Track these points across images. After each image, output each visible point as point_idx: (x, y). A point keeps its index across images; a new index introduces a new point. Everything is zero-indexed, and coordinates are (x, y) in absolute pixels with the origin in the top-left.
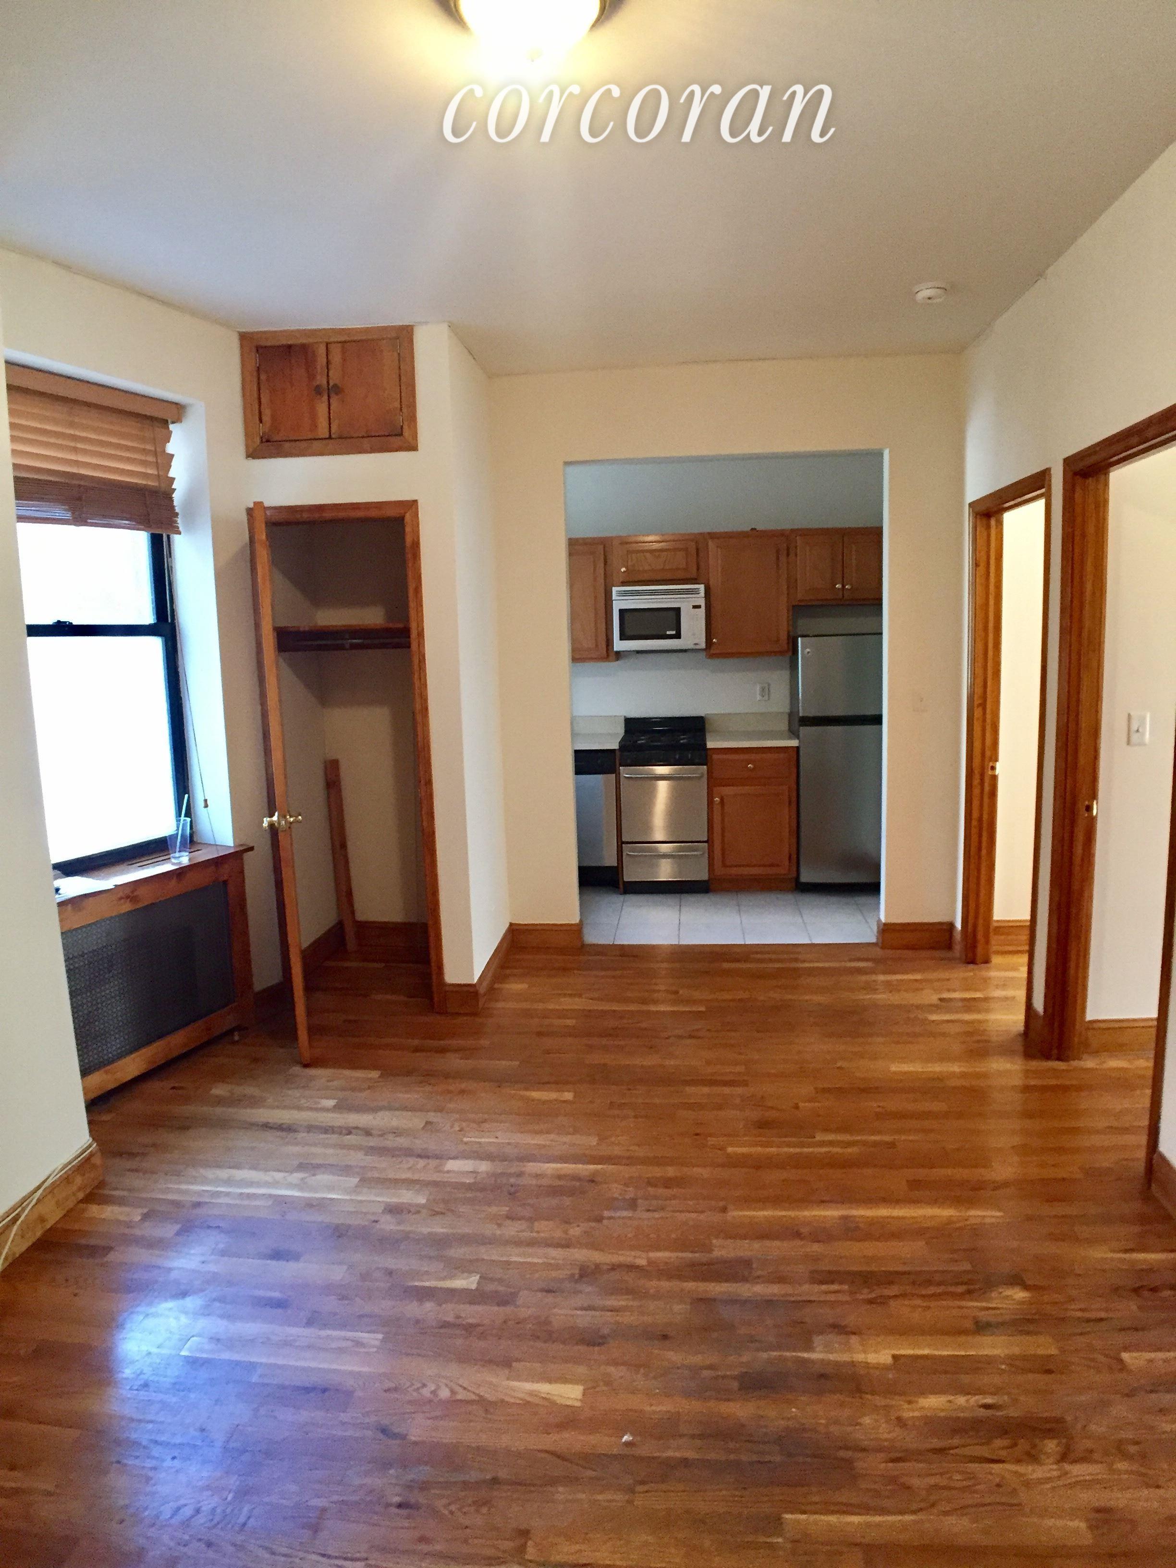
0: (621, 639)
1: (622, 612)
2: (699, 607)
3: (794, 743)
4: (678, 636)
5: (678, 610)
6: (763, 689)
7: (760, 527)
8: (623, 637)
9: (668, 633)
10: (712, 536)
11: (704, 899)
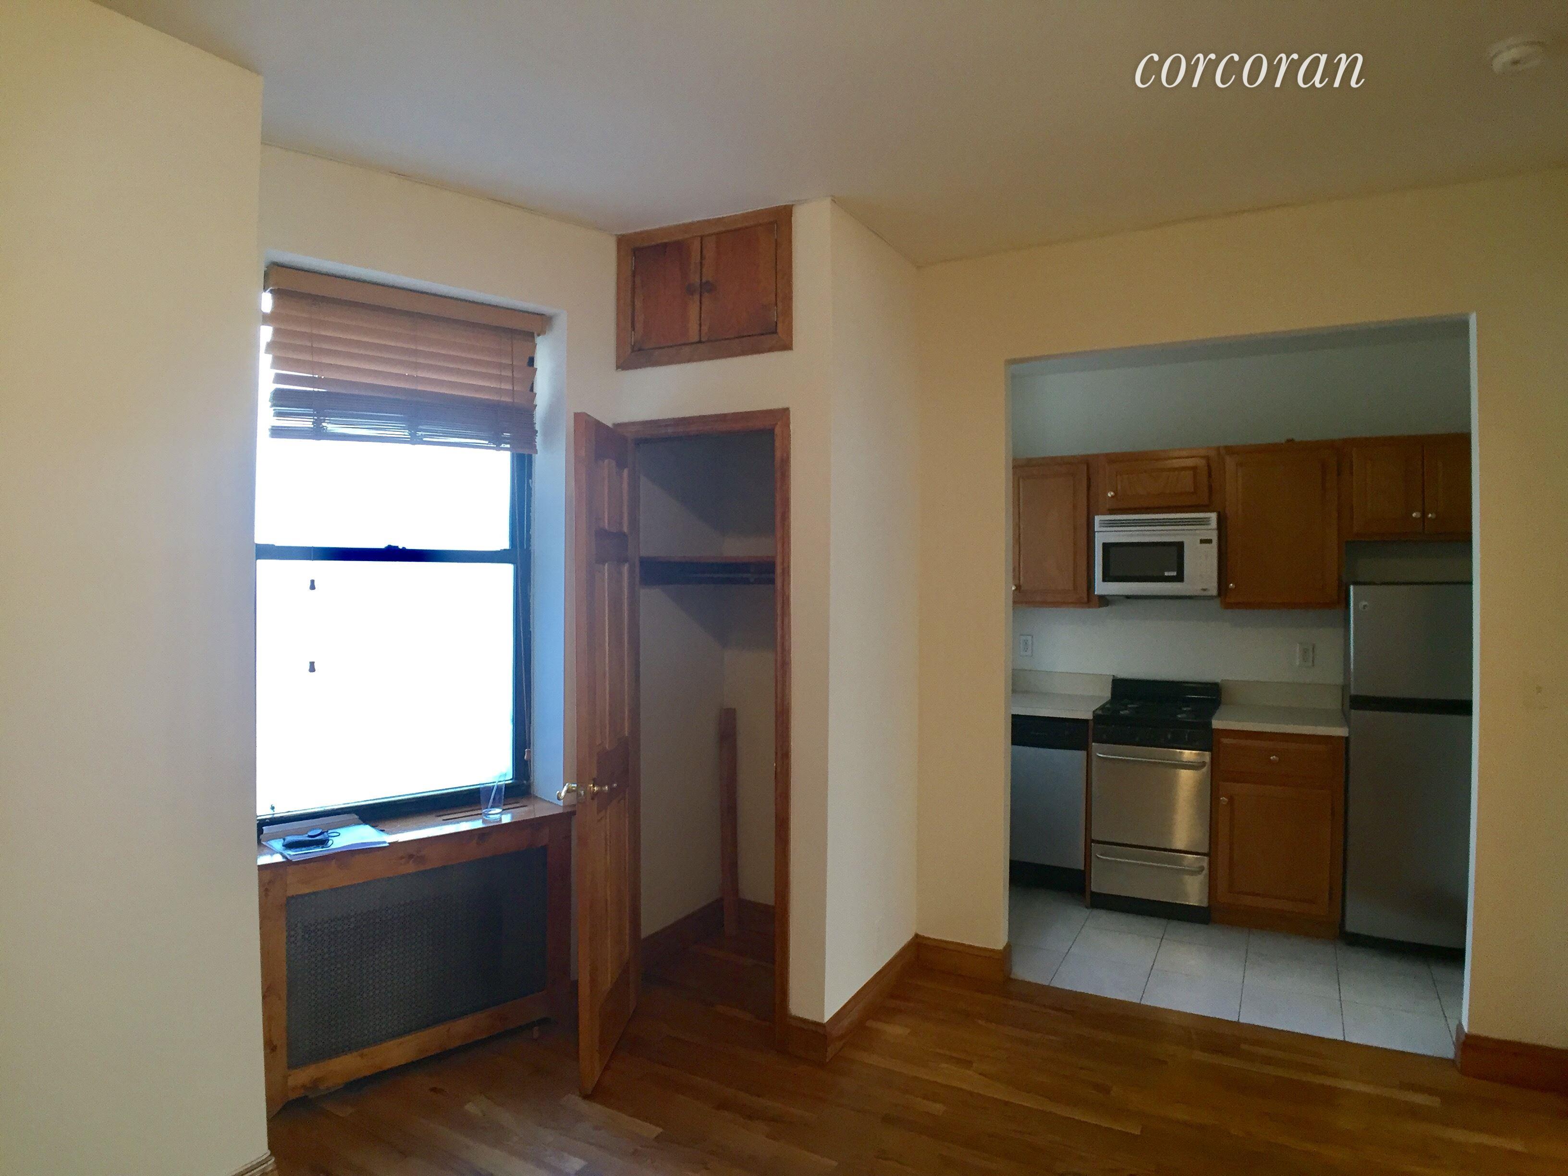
0: (1104, 580)
1: (1106, 547)
2: (1209, 541)
3: (1341, 731)
4: (1180, 578)
5: (1180, 546)
6: (1305, 652)
7: (1297, 438)
8: (1106, 578)
9: (1166, 574)
10: (1231, 450)
11: (1200, 932)
